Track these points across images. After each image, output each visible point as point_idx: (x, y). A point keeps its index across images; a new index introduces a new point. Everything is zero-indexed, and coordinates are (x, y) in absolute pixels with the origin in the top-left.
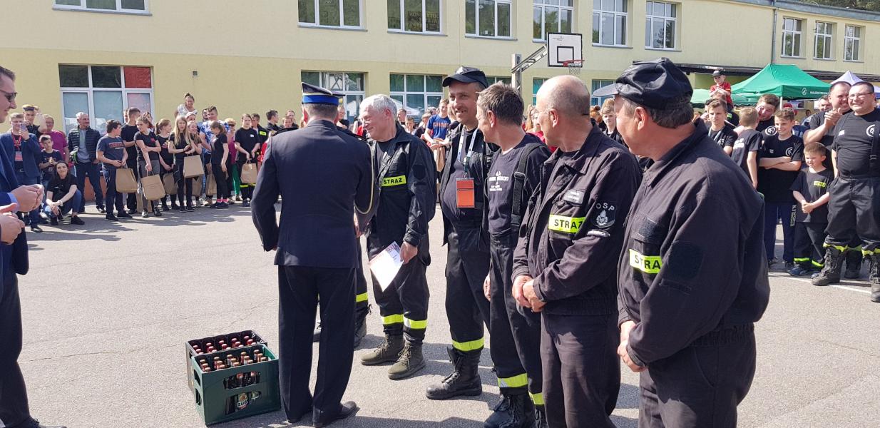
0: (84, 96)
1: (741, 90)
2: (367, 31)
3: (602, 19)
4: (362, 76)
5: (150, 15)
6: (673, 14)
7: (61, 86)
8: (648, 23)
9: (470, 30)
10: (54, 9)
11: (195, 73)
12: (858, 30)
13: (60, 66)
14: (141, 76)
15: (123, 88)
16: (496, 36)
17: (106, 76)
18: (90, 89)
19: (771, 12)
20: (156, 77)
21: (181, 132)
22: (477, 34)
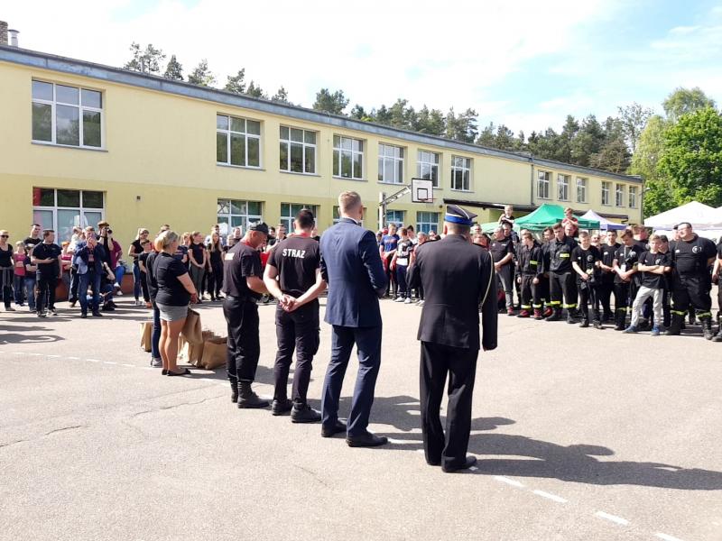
0: (50, 213)
1: (527, 222)
2: (264, 170)
3: (422, 168)
4: (260, 204)
5: (105, 151)
6: (468, 166)
7: (33, 205)
8: (452, 171)
9: (336, 172)
10: (32, 143)
11: (138, 198)
12: (584, 181)
13: (34, 188)
14: (94, 199)
15: (81, 208)
16: (353, 178)
17: (69, 198)
18: (55, 208)
19: (530, 167)
20: (107, 201)
22: (340, 176)
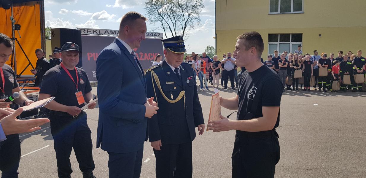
0: (276, 45)
5: (304, 13)
7: (269, 42)
10: (269, 14)
13: (269, 34)
14: (297, 37)
15: (291, 43)
17: (285, 38)
18: (279, 42)
20: (304, 38)
21: (296, 59)
